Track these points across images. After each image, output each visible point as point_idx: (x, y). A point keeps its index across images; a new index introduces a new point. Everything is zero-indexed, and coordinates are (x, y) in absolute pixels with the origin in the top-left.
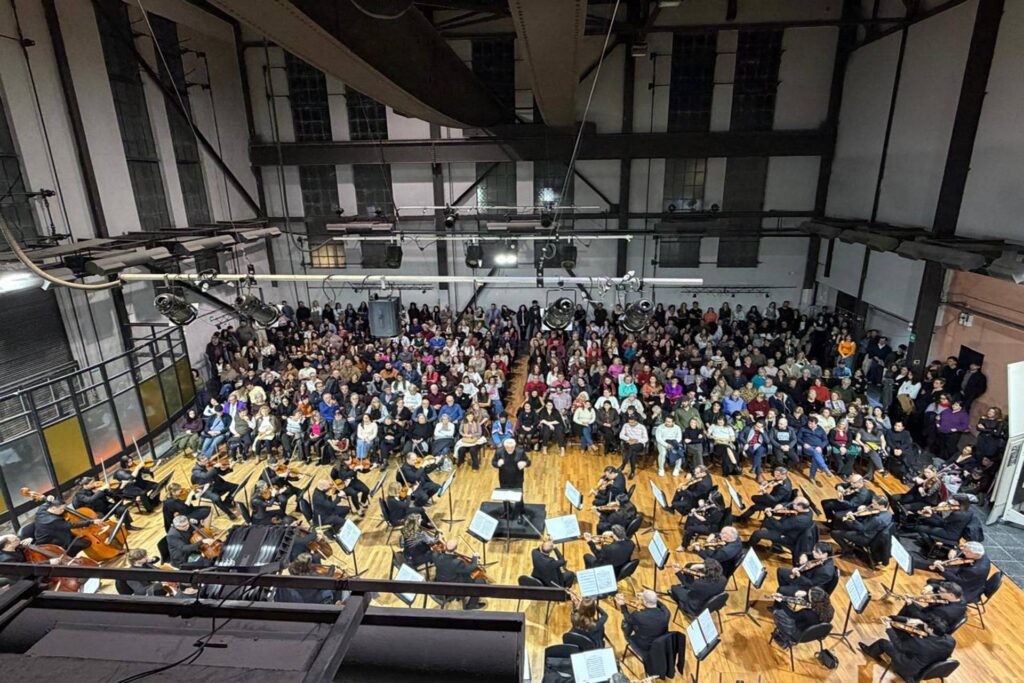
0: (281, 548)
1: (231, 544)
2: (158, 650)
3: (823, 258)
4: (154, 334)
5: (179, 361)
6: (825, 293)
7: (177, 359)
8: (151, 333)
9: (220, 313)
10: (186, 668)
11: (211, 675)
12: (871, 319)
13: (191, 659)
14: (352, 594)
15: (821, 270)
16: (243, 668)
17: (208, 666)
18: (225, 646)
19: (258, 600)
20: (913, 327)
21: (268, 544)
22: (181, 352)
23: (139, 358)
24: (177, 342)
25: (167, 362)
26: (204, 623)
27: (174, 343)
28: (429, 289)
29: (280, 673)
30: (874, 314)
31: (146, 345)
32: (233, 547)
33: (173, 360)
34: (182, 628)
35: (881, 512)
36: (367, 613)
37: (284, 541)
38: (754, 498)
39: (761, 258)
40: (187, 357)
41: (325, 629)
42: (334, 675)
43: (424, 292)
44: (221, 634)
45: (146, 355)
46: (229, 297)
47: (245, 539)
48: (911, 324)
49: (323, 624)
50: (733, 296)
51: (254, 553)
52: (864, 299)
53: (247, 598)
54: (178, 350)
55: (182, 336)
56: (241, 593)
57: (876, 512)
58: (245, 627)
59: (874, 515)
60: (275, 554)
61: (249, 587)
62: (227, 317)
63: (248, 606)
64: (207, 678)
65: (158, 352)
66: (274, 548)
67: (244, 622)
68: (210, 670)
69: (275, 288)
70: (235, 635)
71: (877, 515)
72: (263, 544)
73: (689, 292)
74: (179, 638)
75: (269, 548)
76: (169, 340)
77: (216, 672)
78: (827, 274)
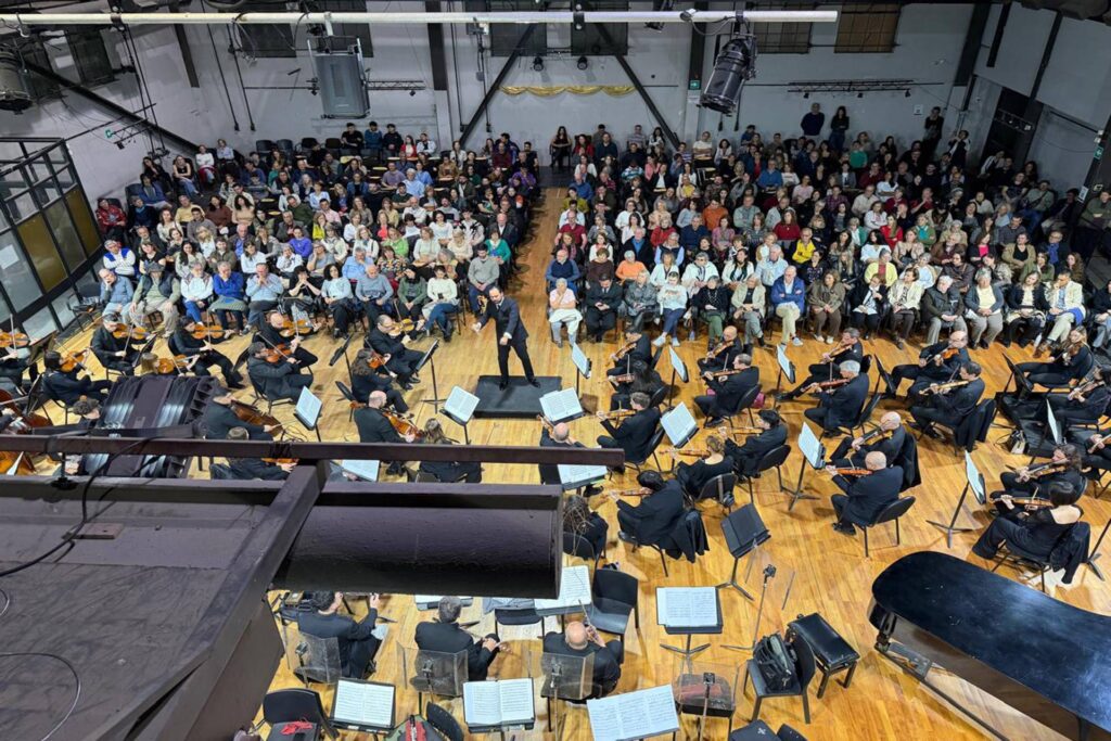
0: (193, 406)
1: (116, 403)
2: (9, 545)
3: (988, 39)
4: (26, 155)
5: (69, 192)
6: (984, 92)
7: (65, 191)
8: (22, 154)
9: (119, 125)
10: (49, 567)
11: (86, 576)
12: (1043, 127)
13: (57, 554)
14: (299, 464)
15: (984, 55)
16: (137, 566)
17: (83, 565)
18: (112, 538)
19: (165, 477)
20: (1104, 137)
21: (173, 403)
22: (69, 179)
23: (12, 190)
24: (61, 167)
25: (53, 194)
26: (72, 507)
27: (57, 168)
28: (420, 88)
29: (193, 572)
30: (1049, 121)
31: (15, 169)
32: (120, 407)
33: (61, 192)
34: (45, 515)
35: (970, 382)
36: (324, 491)
37: (195, 397)
38: (812, 368)
39: (899, 39)
40: (80, 186)
41: (259, 512)
42: (273, 574)
43: (413, 94)
44: (105, 521)
45: (17, 185)
46: (128, 101)
47: (136, 396)
48: (1101, 133)
49: (257, 507)
50: (860, 96)
51: (154, 413)
52: (1039, 98)
53: (147, 475)
54: (64, 177)
55: (68, 157)
56: (137, 468)
57: (964, 383)
58: (141, 511)
59: (961, 386)
60: (184, 415)
61: (149, 457)
62: (129, 130)
63: (144, 485)
64: (80, 581)
65: (36, 179)
66: (181, 409)
67: (138, 505)
68: (85, 570)
69: (195, 89)
70: (125, 523)
71: (966, 386)
72: (165, 404)
73: (800, 91)
74: (42, 528)
75: (175, 408)
76: (49, 164)
77: (93, 572)
78: (991, 63)
